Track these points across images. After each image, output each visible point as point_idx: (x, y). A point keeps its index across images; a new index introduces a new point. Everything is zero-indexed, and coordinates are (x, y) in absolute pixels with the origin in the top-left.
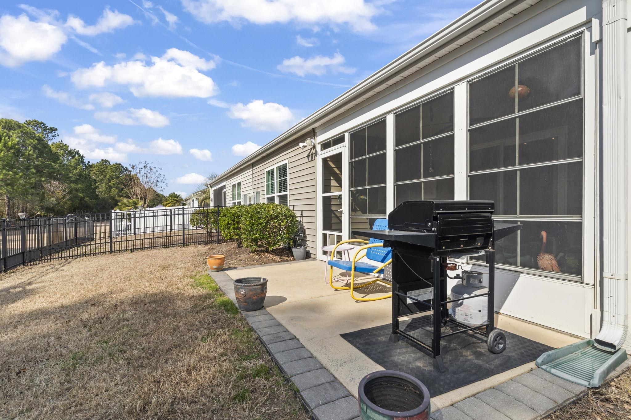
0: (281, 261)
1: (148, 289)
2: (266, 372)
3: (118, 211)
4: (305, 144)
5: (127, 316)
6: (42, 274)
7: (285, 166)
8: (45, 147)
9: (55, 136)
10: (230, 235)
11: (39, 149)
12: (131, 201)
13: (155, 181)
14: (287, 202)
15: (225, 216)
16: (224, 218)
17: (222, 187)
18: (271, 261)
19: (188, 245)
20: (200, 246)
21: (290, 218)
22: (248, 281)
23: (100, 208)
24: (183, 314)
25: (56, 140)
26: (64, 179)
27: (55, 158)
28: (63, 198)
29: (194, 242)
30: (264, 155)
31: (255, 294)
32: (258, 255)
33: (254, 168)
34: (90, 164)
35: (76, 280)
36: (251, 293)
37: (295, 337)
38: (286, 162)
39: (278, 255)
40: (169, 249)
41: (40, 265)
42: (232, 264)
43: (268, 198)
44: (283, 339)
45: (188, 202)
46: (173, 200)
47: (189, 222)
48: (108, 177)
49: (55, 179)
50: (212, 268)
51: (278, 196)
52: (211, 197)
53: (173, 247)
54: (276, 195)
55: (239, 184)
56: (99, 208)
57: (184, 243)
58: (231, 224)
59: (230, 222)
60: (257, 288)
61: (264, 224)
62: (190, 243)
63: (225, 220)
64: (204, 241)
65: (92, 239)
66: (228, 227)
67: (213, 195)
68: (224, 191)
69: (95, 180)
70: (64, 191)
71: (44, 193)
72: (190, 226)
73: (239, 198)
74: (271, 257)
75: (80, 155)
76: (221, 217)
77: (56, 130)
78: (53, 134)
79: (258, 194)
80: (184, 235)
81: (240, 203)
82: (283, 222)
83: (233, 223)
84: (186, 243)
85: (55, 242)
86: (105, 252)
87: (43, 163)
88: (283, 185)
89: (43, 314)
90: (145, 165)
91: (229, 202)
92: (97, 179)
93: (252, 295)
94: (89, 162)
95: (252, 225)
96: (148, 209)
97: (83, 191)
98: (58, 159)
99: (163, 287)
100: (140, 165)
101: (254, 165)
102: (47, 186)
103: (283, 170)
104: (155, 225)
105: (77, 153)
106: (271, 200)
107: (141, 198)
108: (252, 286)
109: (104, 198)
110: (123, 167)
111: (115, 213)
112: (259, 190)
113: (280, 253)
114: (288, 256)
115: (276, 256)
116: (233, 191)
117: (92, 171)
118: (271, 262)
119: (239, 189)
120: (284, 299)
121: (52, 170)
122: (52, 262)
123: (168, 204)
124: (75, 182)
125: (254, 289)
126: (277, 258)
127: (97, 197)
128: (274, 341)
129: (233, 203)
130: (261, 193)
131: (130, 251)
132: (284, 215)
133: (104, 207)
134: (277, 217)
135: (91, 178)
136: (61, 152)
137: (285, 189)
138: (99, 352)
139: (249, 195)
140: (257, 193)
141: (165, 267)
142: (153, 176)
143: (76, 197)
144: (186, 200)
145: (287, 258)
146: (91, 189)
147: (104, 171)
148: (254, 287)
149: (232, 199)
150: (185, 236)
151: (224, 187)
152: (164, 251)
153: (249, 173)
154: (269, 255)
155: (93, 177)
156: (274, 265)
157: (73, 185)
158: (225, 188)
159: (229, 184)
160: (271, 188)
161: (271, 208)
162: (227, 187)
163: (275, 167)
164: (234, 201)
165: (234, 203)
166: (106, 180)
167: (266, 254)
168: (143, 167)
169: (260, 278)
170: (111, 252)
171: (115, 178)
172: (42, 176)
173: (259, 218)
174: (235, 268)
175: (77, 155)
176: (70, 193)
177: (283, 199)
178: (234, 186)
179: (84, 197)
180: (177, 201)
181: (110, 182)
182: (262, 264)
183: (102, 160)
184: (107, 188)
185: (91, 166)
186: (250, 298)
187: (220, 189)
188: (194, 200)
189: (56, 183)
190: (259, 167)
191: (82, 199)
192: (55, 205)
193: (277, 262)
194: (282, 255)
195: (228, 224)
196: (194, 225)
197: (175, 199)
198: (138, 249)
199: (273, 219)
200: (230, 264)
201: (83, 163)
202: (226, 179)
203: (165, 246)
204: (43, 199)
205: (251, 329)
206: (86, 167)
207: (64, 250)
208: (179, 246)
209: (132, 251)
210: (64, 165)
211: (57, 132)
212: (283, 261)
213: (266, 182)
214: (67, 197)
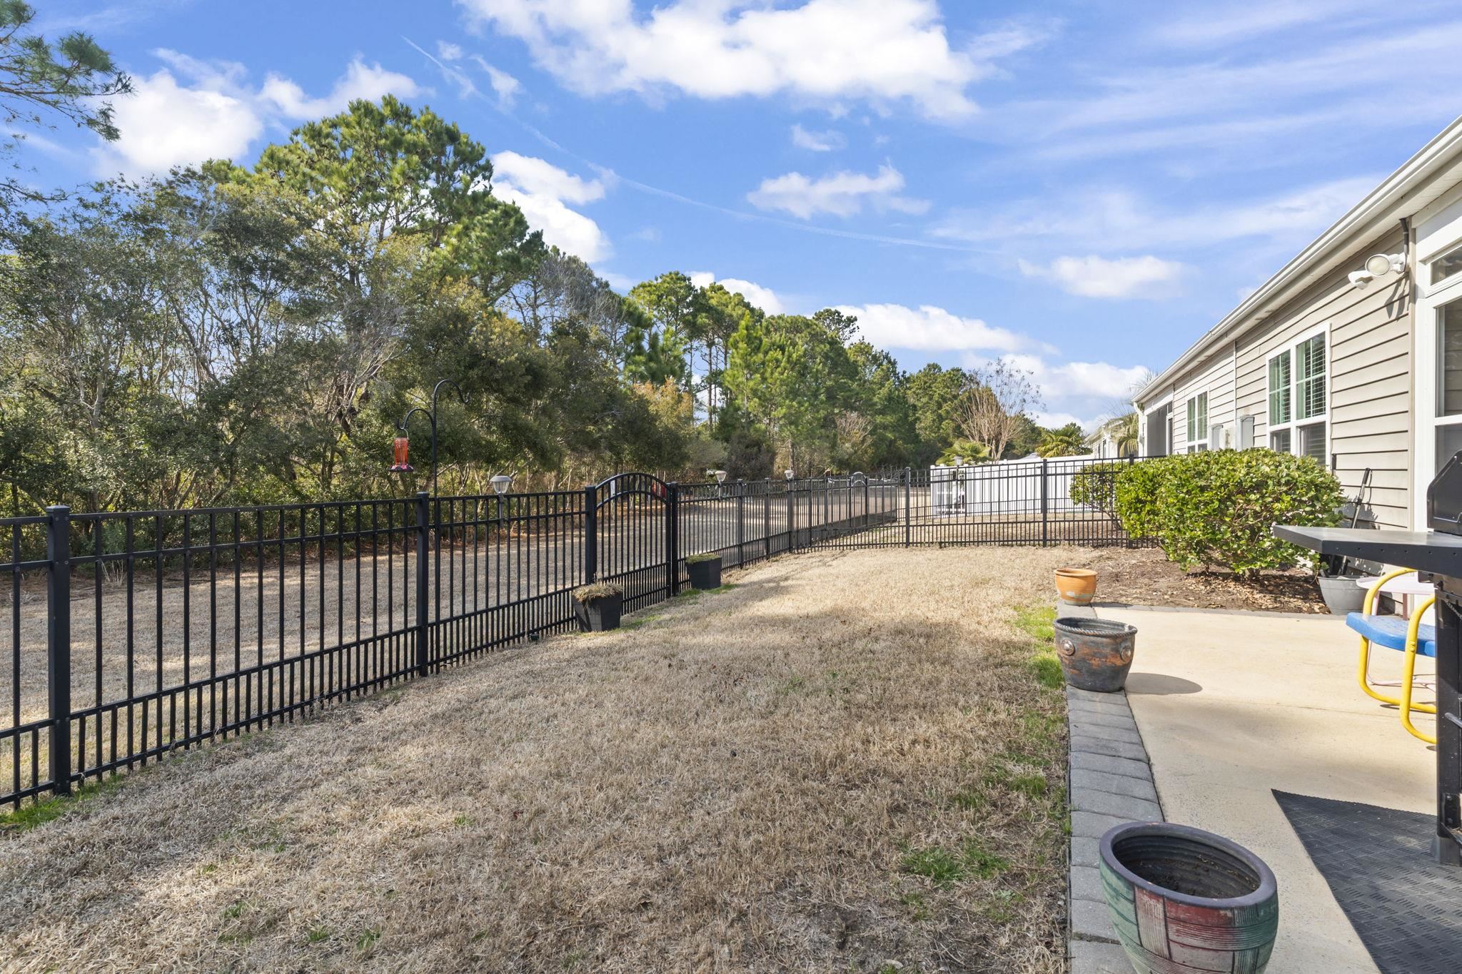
0: (1275, 609)
1: (929, 615)
2: (1039, 790)
3: (942, 466)
4: (1364, 274)
5: (877, 647)
6: (805, 568)
7: (1320, 340)
8: (840, 355)
9: (853, 331)
10: (1141, 529)
11: (832, 359)
12: (967, 446)
13: (1018, 402)
14: (1324, 446)
15: (1131, 480)
16: (1127, 486)
17: (1165, 406)
18: (1240, 603)
19: (1055, 545)
20: (1082, 549)
21: (1309, 490)
22: (1091, 626)
23: (922, 461)
24: (958, 665)
25: (855, 338)
26: (866, 407)
27: (852, 370)
28: (863, 441)
29: (1069, 540)
30: (1262, 314)
31: (1095, 653)
32: (1208, 583)
33: (1240, 353)
34: (907, 375)
35: (840, 583)
36: (1086, 651)
37: (1149, 760)
38: (1324, 327)
39: (1271, 592)
40: (1013, 549)
41: (809, 555)
42: (1127, 596)
43: (1274, 434)
44: (1114, 753)
45: (1095, 446)
46: (1061, 441)
47: (1068, 494)
48: (936, 397)
49: (853, 409)
50: (1064, 596)
51: (1302, 428)
52: (1140, 433)
53: (1021, 545)
54: (1293, 424)
55: (1203, 397)
56: (919, 460)
57: (1045, 540)
58: (1144, 502)
59: (1141, 496)
60: (1102, 643)
61: (1216, 504)
62: (1060, 540)
63: (1129, 491)
64: (1093, 539)
65: (895, 520)
66: (1136, 509)
67: (1146, 426)
68: (1169, 416)
69: (914, 406)
70: (865, 429)
71: (835, 435)
72: (1070, 503)
73: (1203, 434)
74: (1243, 592)
75: (890, 362)
76: (1120, 483)
77: (856, 319)
78: (851, 327)
79: (1248, 425)
80: (1045, 521)
81: (1203, 446)
82: (1278, 500)
83: (1149, 498)
84: (1051, 540)
85: (836, 519)
86: (899, 543)
87: (836, 382)
88: (1316, 397)
89: (783, 622)
90: (999, 368)
91: (1181, 444)
92: (919, 404)
93: (1087, 654)
94: (904, 372)
95: (1183, 504)
96: (1005, 461)
97: (894, 428)
98: (857, 373)
99: (956, 614)
100: (989, 369)
101: (1238, 344)
102: (841, 422)
103: (1315, 353)
104: (1012, 497)
105: (886, 357)
106: (1282, 438)
107: (989, 440)
108: (1088, 635)
109: (930, 440)
110: (964, 375)
111: (939, 470)
112: (1252, 411)
113: (1277, 586)
114: (1305, 599)
115: (1261, 592)
116: (1190, 417)
117: (910, 388)
118: (1240, 607)
119: (1203, 410)
120: (1195, 688)
121: (848, 394)
122: (824, 553)
123: (1050, 450)
124: (882, 412)
125: (1093, 642)
126: (1266, 600)
127: (916, 439)
128: (1092, 750)
129: (1189, 448)
130: (1258, 420)
131: (938, 547)
132: (1283, 481)
133: (928, 457)
134: (1259, 486)
135: (906, 402)
136: (861, 359)
137: (1320, 410)
138: (819, 683)
139: (1226, 426)
140: (1243, 421)
141: (980, 583)
142: (1015, 391)
143: (882, 439)
144: (1092, 442)
145: (1299, 603)
146: (907, 426)
147: (930, 387)
148: (1092, 638)
149: (1186, 437)
150: (1048, 524)
151: (1169, 406)
152: (1000, 551)
153: (1227, 366)
154: (1240, 588)
155: (911, 401)
156: (1245, 614)
157: (879, 419)
158: (1171, 411)
159: (1180, 398)
160: (1281, 407)
161: (1241, 462)
162: (1175, 405)
163: (1291, 346)
164: (1191, 444)
165: (1191, 448)
166: (933, 406)
167: (1232, 584)
168: (994, 374)
169: (1123, 625)
170: (908, 544)
171: (950, 399)
172: (834, 406)
173: (1203, 489)
174: (1126, 606)
175: (885, 363)
176: (872, 433)
177: (1315, 434)
178: (1191, 402)
179: (895, 441)
180: (1069, 444)
181: (940, 407)
182: (1208, 606)
183: (929, 365)
184: (934, 420)
185: (908, 380)
186: (1084, 660)
187: (1162, 413)
188: (1108, 440)
189: (854, 415)
190: (1252, 351)
191: (892, 442)
192: (851, 455)
193: (1260, 608)
194: (1283, 594)
195: (1139, 500)
196: (1080, 501)
197: (1066, 438)
198: (953, 542)
199: (1242, 491)
200: (1122, 595)
201: (896, 374)
202: (1174, 386)
203: (1006, 542)
204: (834, 446)
205: (1065, 720)
206: (900, 382)
207: (845, 535)
208: (1034, 545)
209: (942, 545)
210: (865, 382)
211: (857, 323)
212: (1282, 609)
213: (1267, 390)
214: (869, 441)
